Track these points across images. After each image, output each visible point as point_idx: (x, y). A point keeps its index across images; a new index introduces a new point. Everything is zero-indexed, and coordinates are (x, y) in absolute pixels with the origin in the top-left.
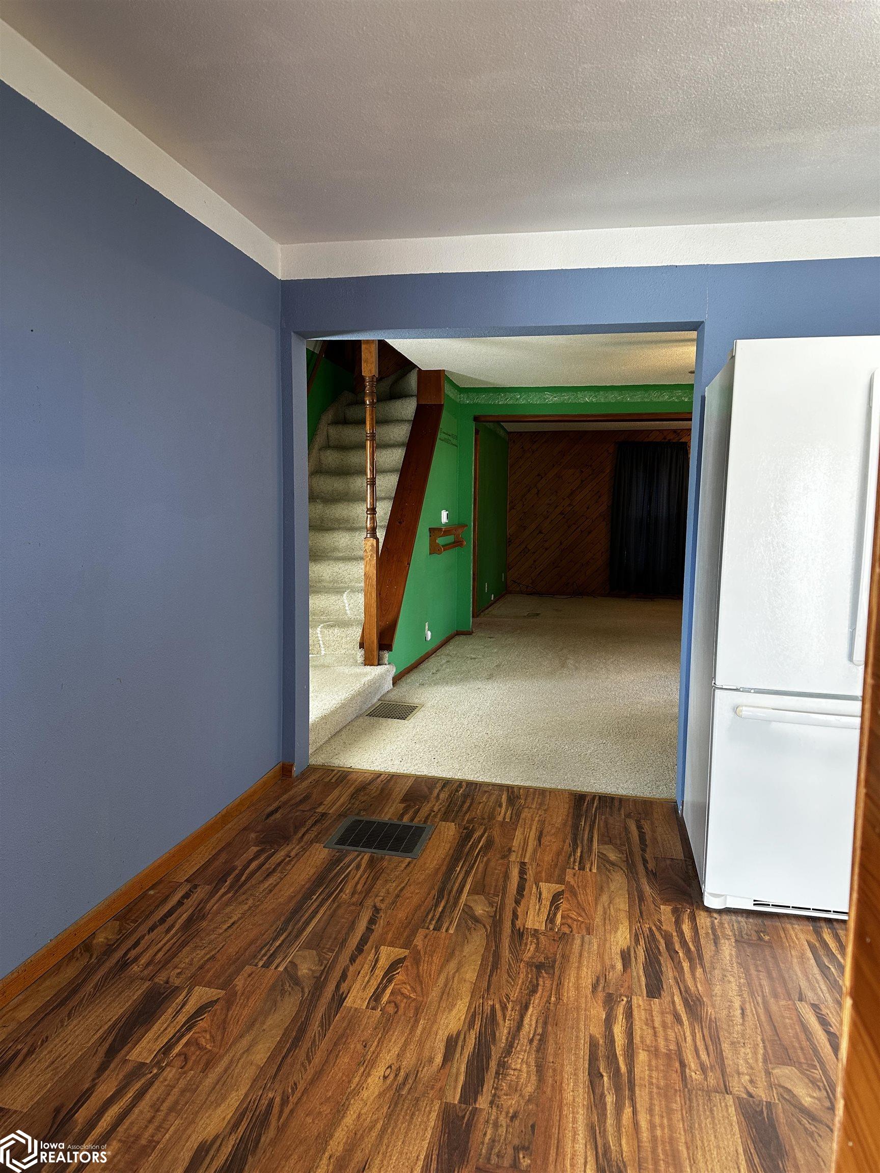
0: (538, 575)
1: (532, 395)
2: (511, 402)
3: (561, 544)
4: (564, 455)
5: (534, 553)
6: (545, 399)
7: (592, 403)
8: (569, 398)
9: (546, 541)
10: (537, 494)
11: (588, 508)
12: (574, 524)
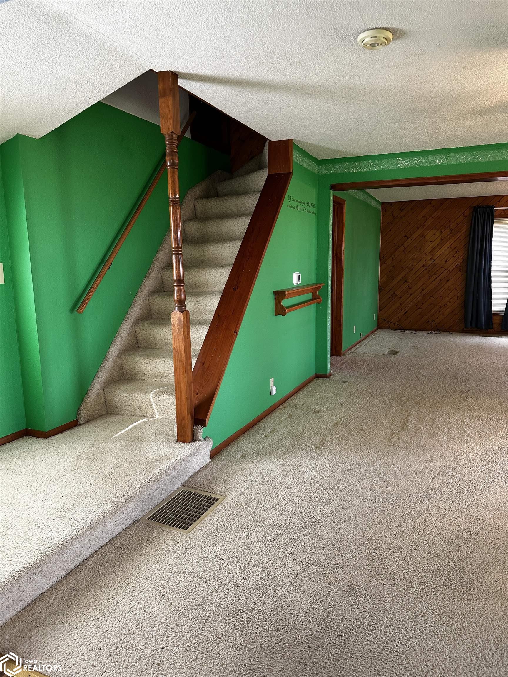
0: (404, 314)
1: (384, 162)
2: (365, 170)
3: (423, 290)
4: (427, 220)
5: (401, 297)
6: (397, 165)
7: (442, 166)
8: (420, 162)
9: (410, 288)
10: (404, 251)
11: (446, 261)
12: (434, 274)
